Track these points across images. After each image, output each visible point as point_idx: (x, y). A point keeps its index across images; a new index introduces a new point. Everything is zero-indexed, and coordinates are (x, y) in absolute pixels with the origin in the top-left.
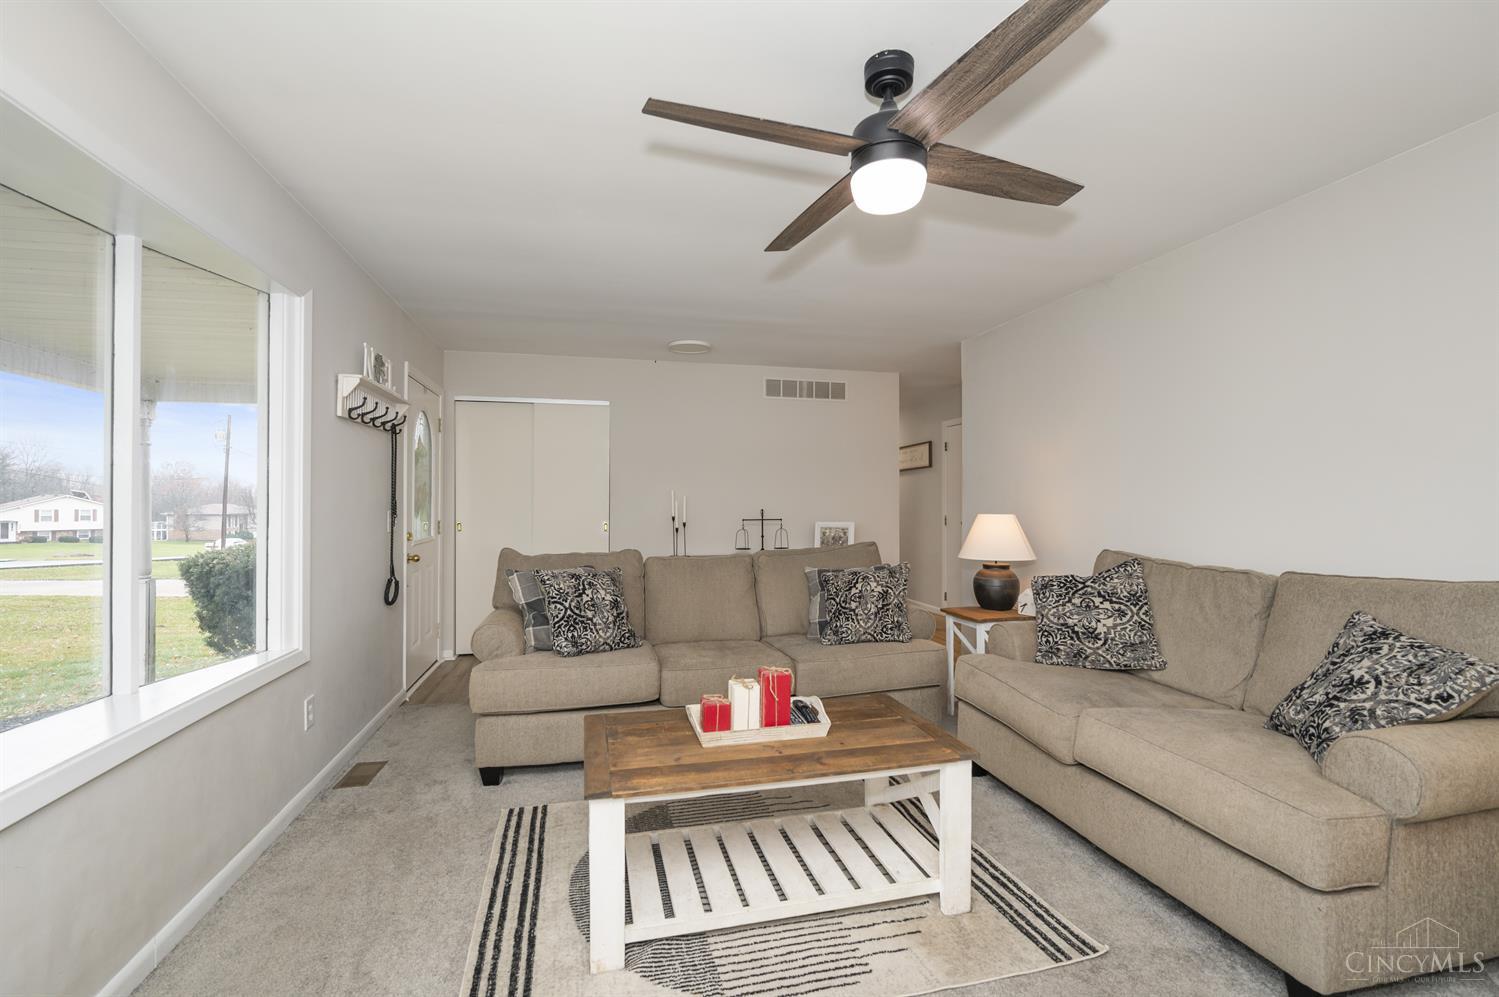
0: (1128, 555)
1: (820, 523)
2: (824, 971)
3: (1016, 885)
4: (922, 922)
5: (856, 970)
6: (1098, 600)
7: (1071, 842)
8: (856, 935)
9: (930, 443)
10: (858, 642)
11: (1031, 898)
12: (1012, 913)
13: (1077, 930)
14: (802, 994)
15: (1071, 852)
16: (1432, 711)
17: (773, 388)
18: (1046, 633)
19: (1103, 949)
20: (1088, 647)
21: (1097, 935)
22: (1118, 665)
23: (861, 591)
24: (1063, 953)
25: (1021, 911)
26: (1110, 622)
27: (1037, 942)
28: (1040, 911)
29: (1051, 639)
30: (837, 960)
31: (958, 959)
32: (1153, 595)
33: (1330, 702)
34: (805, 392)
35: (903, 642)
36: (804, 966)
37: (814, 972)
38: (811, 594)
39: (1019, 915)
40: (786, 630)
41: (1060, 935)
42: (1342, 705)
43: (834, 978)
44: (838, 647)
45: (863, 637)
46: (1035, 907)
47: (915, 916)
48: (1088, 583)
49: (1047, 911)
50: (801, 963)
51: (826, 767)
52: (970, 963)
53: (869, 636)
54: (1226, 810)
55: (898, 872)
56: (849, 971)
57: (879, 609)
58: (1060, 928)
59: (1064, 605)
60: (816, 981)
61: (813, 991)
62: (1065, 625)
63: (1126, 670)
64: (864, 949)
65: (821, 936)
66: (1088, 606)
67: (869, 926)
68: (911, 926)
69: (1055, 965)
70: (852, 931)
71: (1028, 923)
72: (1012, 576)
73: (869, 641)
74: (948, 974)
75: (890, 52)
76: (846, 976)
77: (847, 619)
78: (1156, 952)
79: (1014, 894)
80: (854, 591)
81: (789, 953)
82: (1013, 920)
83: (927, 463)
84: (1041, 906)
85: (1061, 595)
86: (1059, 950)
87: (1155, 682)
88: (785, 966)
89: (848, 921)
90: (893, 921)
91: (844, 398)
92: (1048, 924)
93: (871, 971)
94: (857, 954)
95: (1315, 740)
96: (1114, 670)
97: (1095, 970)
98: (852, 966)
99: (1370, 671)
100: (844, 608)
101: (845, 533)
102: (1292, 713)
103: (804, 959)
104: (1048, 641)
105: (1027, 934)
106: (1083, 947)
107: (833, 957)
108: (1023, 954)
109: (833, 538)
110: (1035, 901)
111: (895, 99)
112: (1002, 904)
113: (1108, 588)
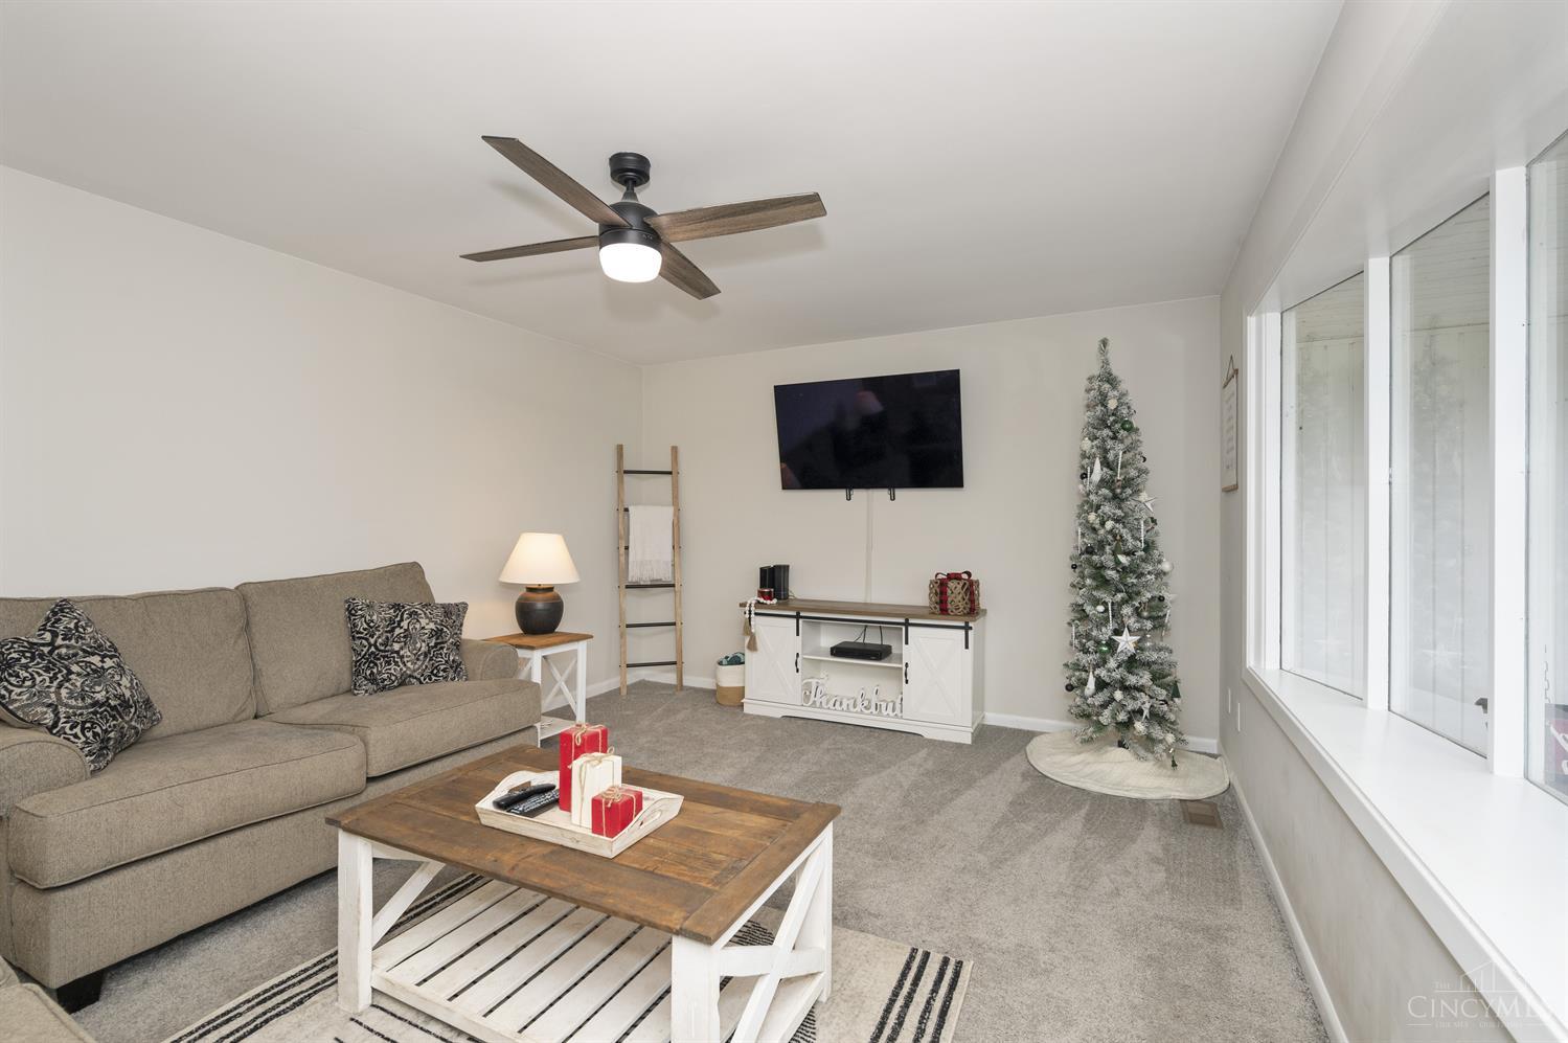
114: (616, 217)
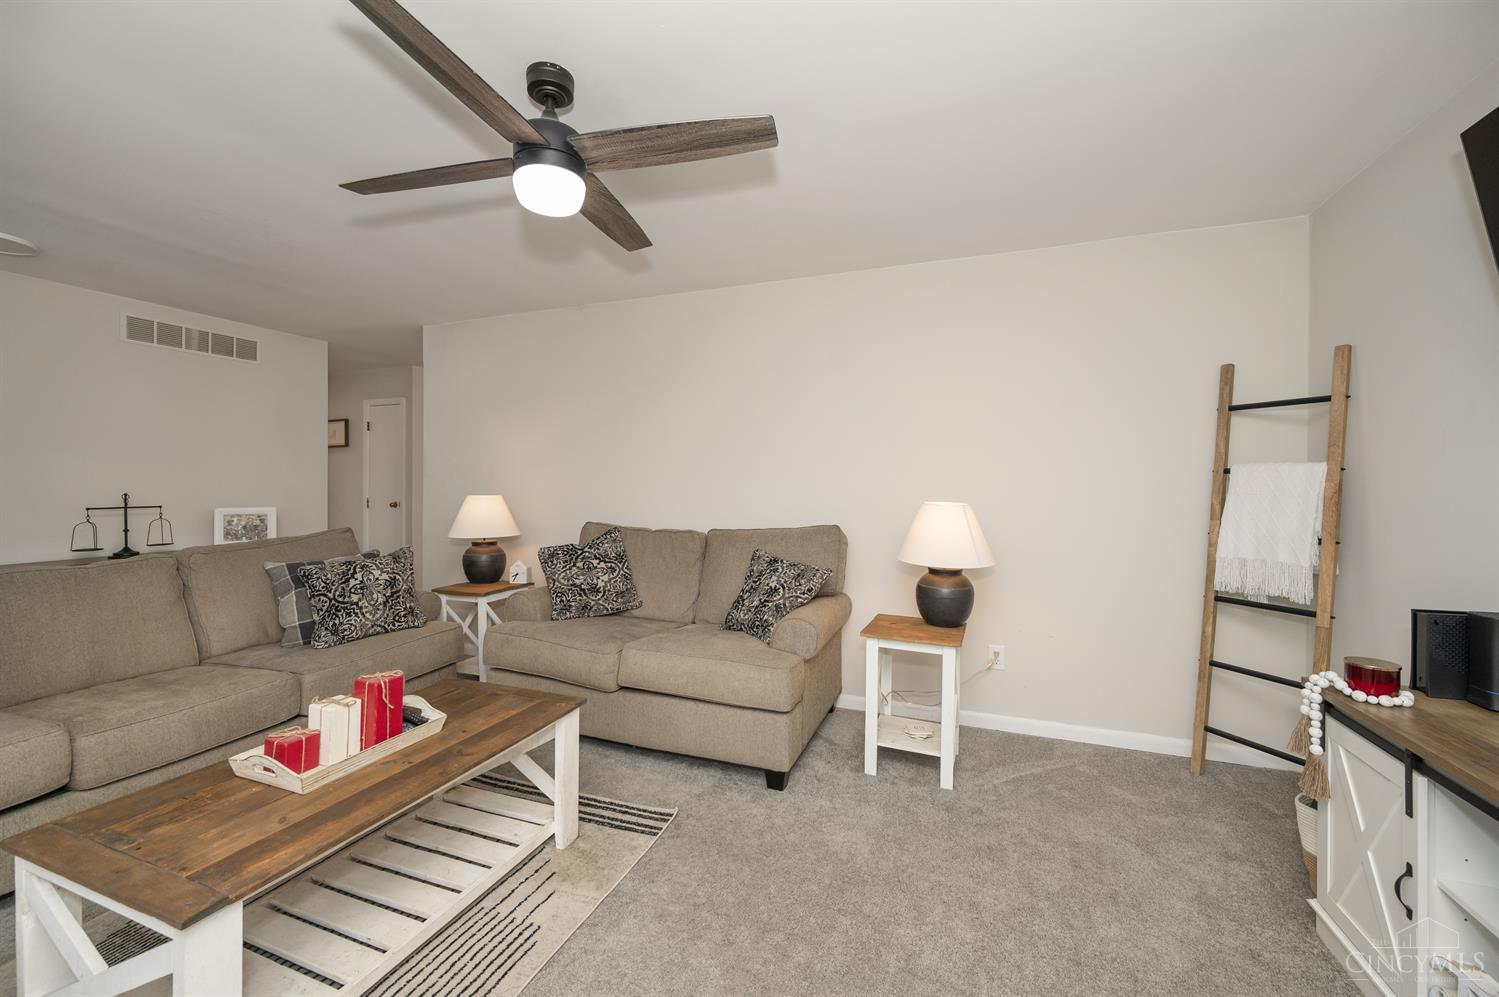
0: (610, 526)
1: (221, 509)
2: (499, 955)
3: (596, 800)
4: (550, 865)
5: (526, 934)
6: (595, 562)
7: (608, 753)
8: (504, 910)
9: (347, 421)
10: (364, 637)
11: (612, 804)
12: (606, 820)
13: (652, 809)
14: (494, 987)
15: (613, 761)
16: (806, 598)
17: (138, 330)
18: (560, 594)
19: (674, 811)
20: (592, 599)
21: (664, 804)
22: (612, 609)
23: (362, 582)
24: (655, 828)
25: (612, 816)
26: (606, 578)
27: (636, 831)
28: (624, 809)
29: (564, 599)
30: (503, 939)
31: (596, 874)
32: (630, 555)
33: (763, 604)
34: (195, 342)
35: (418, 627)
36: (477, 966)
37: (492, 963)
38: (277, 593)
39: (613, 819)
40: (242, 643)
41: (645, 817)
42: (770, 604)
43: (513, 954)
44: (340, 648)
45: (371, 631)
46: (619, 808)
47: (541, 864)
48: (586, 549)
49: (627, 807)
50: (472, 964)
51: (475, 756)
52: (606, 872)
53: (379, 629)
54: (737, 683)
55: (516, 835)
56: (521, 940)
57: (388, 598)
58: (642, 813)
59: (570, 569)
60: (499, 967)
61: (503, 977)
62: (574, 585)
63: (617, 613)
64: (520, 915)
65: (473, 930)
66: (589, 568)
67: (509, 895)
68: (544, 873)
69: (655, 838)
70: (498, 909)
71: (622, 821)
72: (500, 551)
73: (378, 633)
74: (597, 889)
75: (553, 65)
76: (522, 945)
77: (349, 614)
78: (699, 796)
79: (599, 807)
80: (352, 582)
81: (453, 965)
82: (611, 826)
83: (343, 443)
84: (622, 806)
85: (566, 561)
86: (651, 827)
87: (636, 617)
88: (458, 978)
89: (487, 904)
90: (527, 879)
91: (255, 359)
92: (634, 815)
93: (539, 927)
94: (516, 923)
95: (758, 628)
96: (610, 615)
97: (678, 827)
98: (520, 934)
99: (778, 582)
100: (344, 603)
101: (262, 521)
102: (742, 616)
103: (471, 960)
104: (562, 601)
105: (626, 829)
106: (664, 817)
107: (499, 939)
108: (634, 843)
109: (244, 527)
110: (615, 804)
111: (556, 110)
112: (597, 819)
113: (601, 551)
114: (532, 134)
